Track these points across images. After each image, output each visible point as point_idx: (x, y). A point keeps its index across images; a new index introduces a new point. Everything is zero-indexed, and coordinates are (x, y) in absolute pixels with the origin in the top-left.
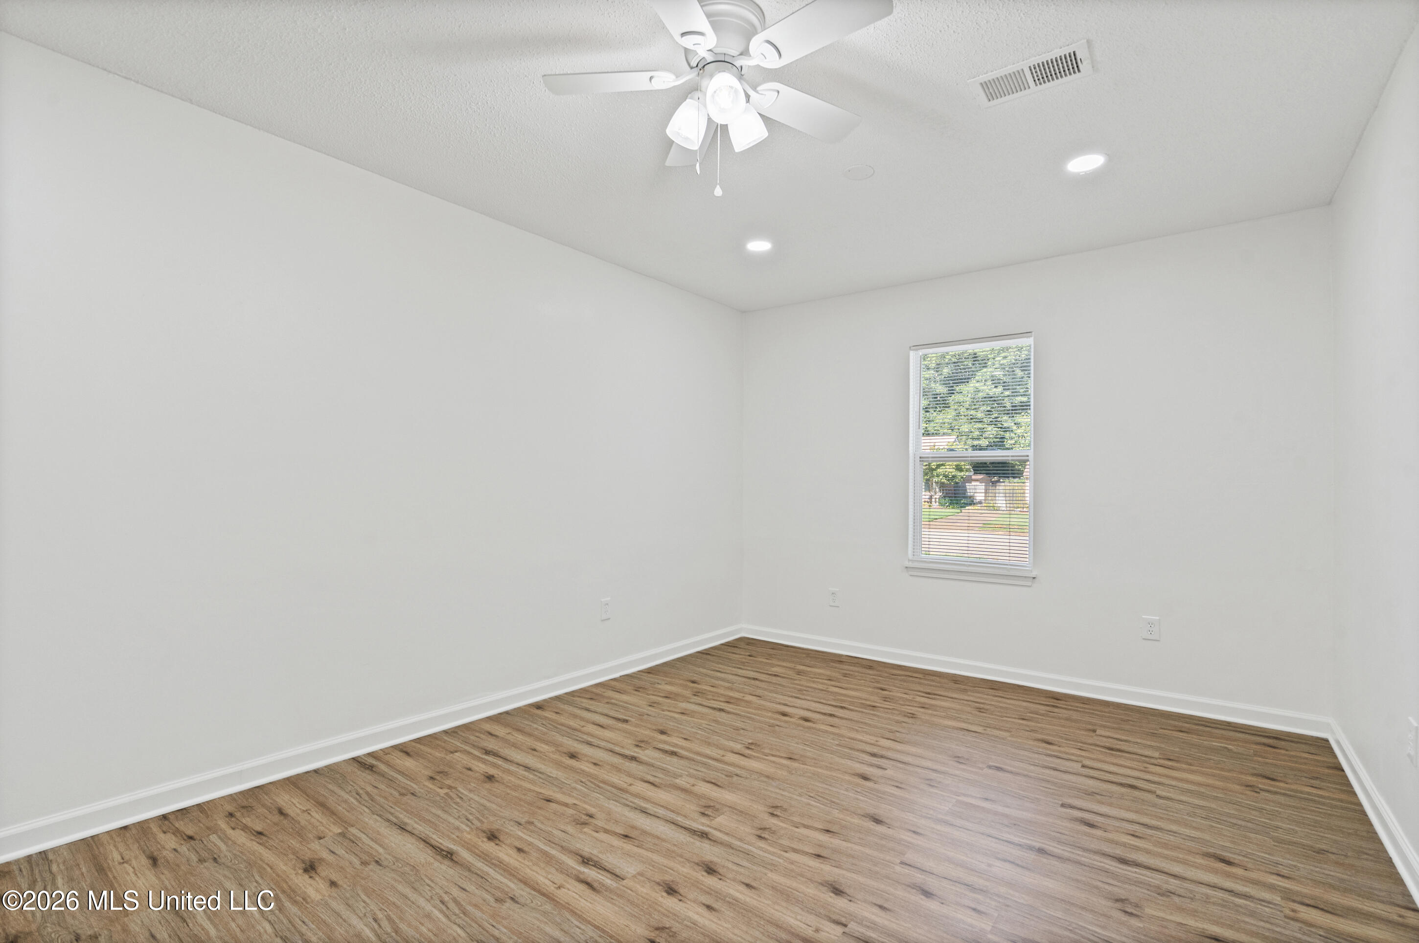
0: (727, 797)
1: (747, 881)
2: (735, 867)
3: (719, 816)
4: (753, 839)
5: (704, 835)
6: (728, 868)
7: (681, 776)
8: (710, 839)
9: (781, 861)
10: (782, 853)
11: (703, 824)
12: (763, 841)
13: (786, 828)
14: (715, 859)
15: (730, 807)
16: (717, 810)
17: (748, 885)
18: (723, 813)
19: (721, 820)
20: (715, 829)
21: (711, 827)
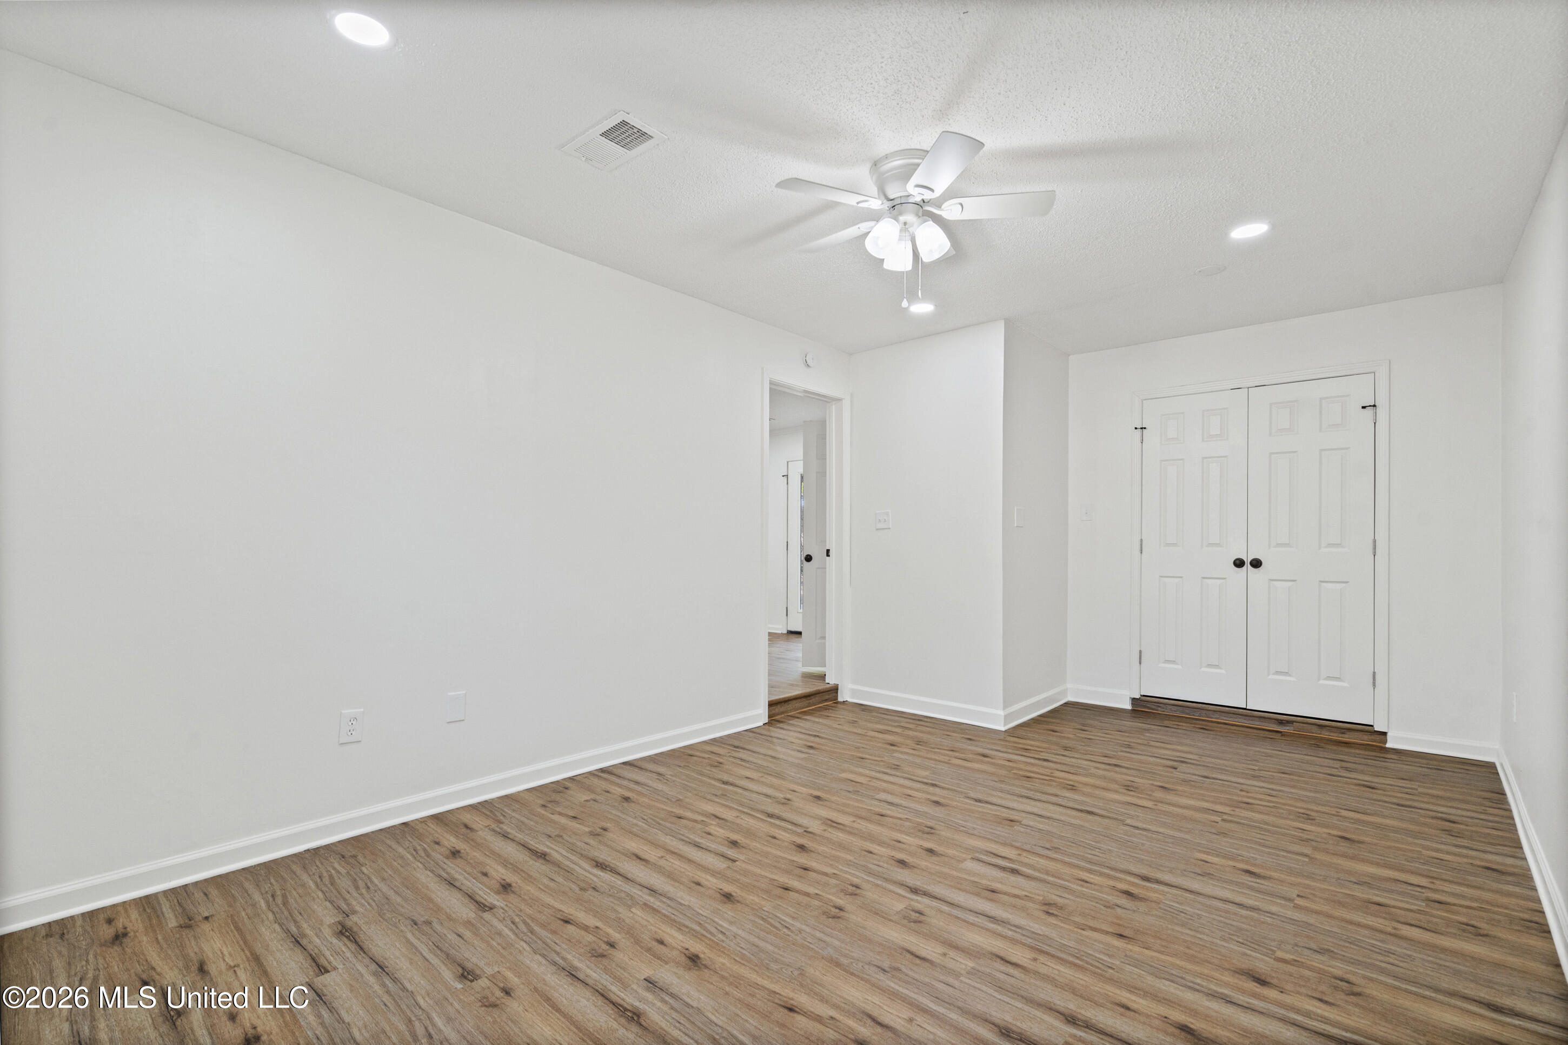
0: (896, 935)
1: (871, 855)
2: (881, 864)
3: (902, 910)
4: (864, 885)
5: (915, 891)
6: (887, 863)
7: (968, 973)
8: (908, 887)
9: (841, 867)
10: (838, 873)
11: (917, 901)
12: (854, 883)
13: (830, 894)
14: (900, 870)
15: (890, 920)
16: (905, 918)
17: (871, 852)
18: (897, 913)
19: (900, 906)
20: (904, 897)
21: (909, 898)
